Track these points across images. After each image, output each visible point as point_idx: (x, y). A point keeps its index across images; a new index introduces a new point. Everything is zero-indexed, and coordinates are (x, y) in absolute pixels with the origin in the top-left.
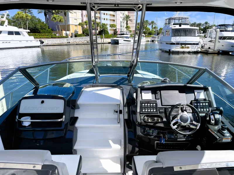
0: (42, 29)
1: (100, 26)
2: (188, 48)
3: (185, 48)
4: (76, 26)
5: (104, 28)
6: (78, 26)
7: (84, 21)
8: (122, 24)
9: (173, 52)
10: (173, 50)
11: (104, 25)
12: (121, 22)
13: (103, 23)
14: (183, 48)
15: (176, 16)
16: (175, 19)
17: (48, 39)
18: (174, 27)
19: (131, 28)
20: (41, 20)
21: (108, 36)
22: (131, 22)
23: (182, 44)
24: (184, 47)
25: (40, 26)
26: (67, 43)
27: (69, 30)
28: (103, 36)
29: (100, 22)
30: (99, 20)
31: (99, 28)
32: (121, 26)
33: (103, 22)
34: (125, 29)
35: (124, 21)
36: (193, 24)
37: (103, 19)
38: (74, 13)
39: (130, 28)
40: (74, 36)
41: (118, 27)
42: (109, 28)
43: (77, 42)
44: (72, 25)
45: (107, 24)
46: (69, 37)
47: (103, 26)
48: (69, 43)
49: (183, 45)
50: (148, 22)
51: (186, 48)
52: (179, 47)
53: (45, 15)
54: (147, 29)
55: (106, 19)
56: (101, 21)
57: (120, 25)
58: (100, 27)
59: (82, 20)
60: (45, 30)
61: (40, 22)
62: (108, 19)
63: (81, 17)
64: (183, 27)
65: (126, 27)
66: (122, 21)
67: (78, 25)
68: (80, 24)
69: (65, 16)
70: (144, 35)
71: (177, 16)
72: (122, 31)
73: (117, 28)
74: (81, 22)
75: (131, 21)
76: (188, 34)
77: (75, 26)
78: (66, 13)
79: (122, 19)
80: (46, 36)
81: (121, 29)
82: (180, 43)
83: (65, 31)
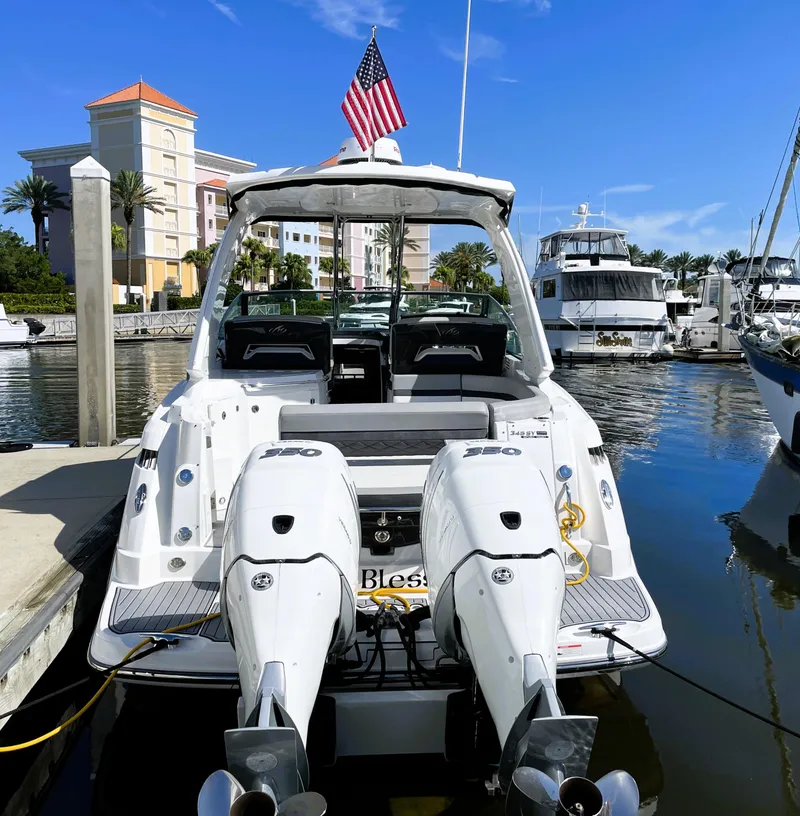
0: (24, 277)
1: (277, 266)
2: (627, 342)
3: (617, 344)
4: (172, 263)
5: (295, 272)
6: (182, 265)
7: (207, 245)
8: (372, 256)
9: (571, 357)
10: (570, 349)
11: (295, 262)
12: (368, 251)
13: (289, 254)
14: (606, 341)
15: (579, 229)
16: (574, 238)
17: (52, 315)
18: (572, 266)
19: (410, 273)
20: (22, 239)
21: (313, 305)
22: (414, 252)
23: (601, 328)
24: (612, 339)
25: (17, 265)
26: (137, 332)
27: (140, 280)
28: (291, 305)
29: (277, 250)
30: (271, 240)
31: (272, 272)
32: (369, 266)
33: (291, 248)
34: (387, 278)
35: (382, 247)
36: (677, 259)
37: (291, 237)
38: (167, 210)
39: (406, 273)
40: (163, 303)
41: (356, 270)
42: (316, 273)
43: (177, 330)
44: (156, 258)
45: (308, 258)
46: (146, 307)
47: (290, 267)
48: (144, 331)
49: (608, 334)
50: (485, 252)
51: (618, 342)
52: (591, 340)
53: (38, 219)
54: (481, 281)
55: (302, 238)
56: (281, 244)
57: (364, 262)
58: (279, 271)
59: (201, 242)
60: (38, 279)
61: (18, 246)
62: (312, 239)
63: (194, 229)
64: (605, 265)
65: (389, 272)
66: (372, 245)
67: (183, 260)
68: (190, 257)
69: (129, 222)
70: (469, 304)
71: (585, 229)
72: (374, 285)
73: (353, 273)
74: (194, 246)
75: (411, 246)
76: (623, 291)
77: (168, 263)
78: (134, 212)
79: (373, 237)
80: (45, 306)
81: (369, 281)
82: (595, 324)
83: (125, 287)
